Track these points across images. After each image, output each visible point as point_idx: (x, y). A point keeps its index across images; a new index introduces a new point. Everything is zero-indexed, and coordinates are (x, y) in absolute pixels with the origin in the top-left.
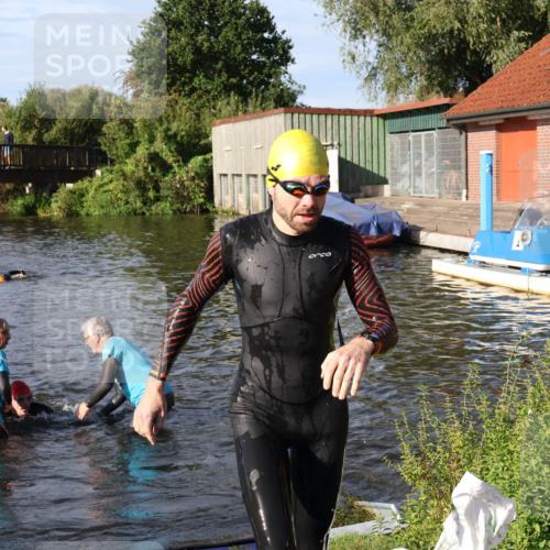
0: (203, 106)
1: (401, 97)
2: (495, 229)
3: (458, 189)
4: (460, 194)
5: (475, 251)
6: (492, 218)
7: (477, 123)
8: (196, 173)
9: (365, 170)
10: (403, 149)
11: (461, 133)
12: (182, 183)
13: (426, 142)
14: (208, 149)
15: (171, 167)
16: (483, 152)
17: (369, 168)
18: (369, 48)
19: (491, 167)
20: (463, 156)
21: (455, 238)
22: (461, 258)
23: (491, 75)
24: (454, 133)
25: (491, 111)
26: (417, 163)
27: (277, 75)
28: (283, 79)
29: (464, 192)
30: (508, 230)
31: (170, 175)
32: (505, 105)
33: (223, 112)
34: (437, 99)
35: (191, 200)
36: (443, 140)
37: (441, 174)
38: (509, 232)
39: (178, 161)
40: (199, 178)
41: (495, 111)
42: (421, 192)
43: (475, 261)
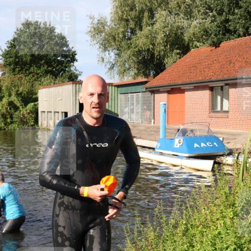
0: (35, 80)
1: (126, 78)
2: (166, 138)
3: (150, 119)
4: (151, 122)
5: (158, 148)
6: (165, 132)
7: (159, 90)
8: (30, 111)
9: (108, 110)
10: (125, 101)
11: (152, 94)
12: (23, 115)
13: (136, 98)
14: (36, 100)
15: (19, 108)
16: (162, 103)
17: (110, 109)
18: (111, 55)
19: (165, 110)
20: (153, 105)
21: (148, 141)
22: (151, 150)
23: (164, 69)
24: (149, 94)
25: (165, 85)
26: (132, 107)
27: (70, 67)
28: (72, 69)
29: (153, 120)
31: (18, 112)
32: (171, 82)
33: (44, 83)
34: (141, 79)
35: (27, 123)
36: (144, 97)
37: (142, 112)
38: (173, 139)
39: (22, 105)
40: (32, 113)
41: (167, 85)
42: (133, 120)
43: (158, 152)
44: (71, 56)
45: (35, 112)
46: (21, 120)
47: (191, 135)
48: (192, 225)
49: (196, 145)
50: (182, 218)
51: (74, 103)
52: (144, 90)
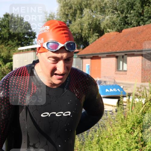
0: (11, 49)
7: (85, 57)
8: (8, 67)
11: (81, 59)
12: (4, 70)
14: (12, 61)
15: (1, 65)
16: (87, 65)
19: (89, 69)
20: (82, 65)
27: (32, 41)
31: (1, 68)
36: (76, 61)
41: (90, 54)
44: (33, 35)
45: (11, 68)
46: (2, 73)
47: (104, 84)
48: (102, 138)
49: (107, 90)
50: (96, 133)
52: (77, 57)
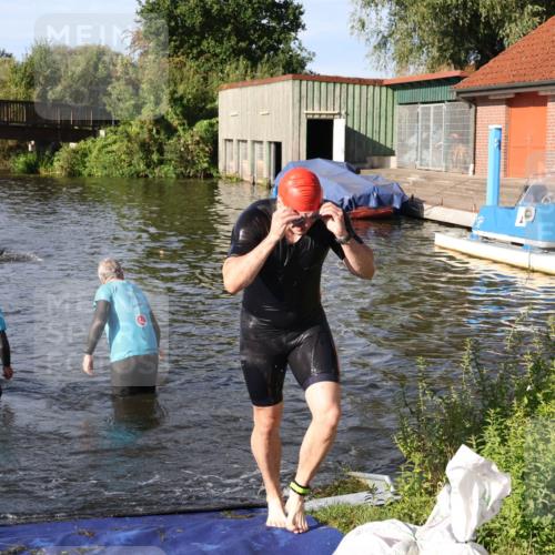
0: (211, 69)
1: (412, 68)
2: (501, 205)
3: (465, 163)
4: (467, 169)
5: (478, 226)
6: (499, 194)
7: (486, 97)
8: (201, 137)
9: (372, 140)
10: (410, 121)
11: (470, 107)
13: (435, 115)
14: (214, 113)
15: (176, 130)
16: (492, 127)
17: (376, 138)
19: (500, 142)
21: (461, 212)
22: (464, 232)
23: (502, 48)
24: (463, 106)
25: (502, 85)
26: (425, 135)
27: (287, 41)
28: (293, 45)
29: (472, 166)
30: (513, 205)
31: (175, 139)
32: (516, 80)
33: (231, 76)
34: (447, 71)
35: (194, 164)
37: (449, 147)
38: (513, 208)
39: (184, 124)
40: (204, 143)
41: (506, 85)
42: (428, 165)
43: (477, 236)
44: (291, 17)
45: (212, 140)
46: (181, 157)
51: (297, 122)
52: (454, 96)
